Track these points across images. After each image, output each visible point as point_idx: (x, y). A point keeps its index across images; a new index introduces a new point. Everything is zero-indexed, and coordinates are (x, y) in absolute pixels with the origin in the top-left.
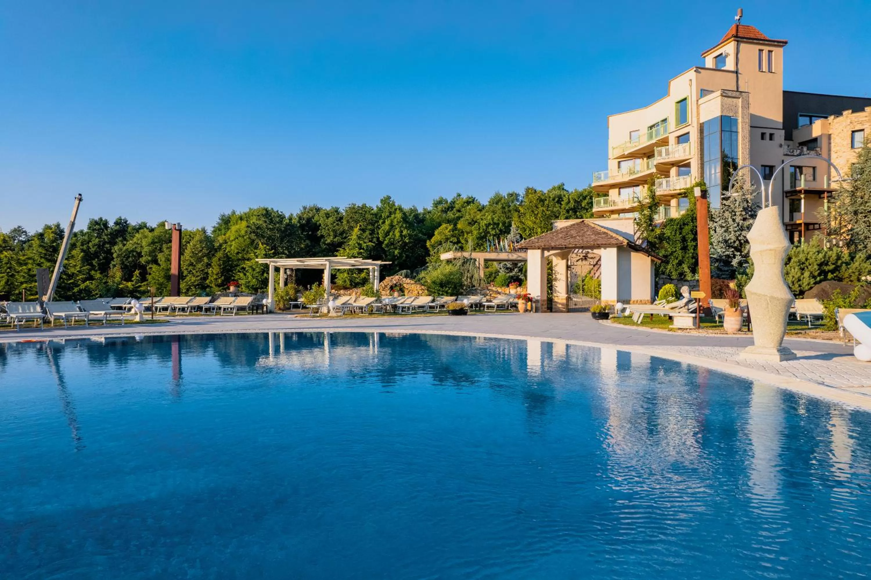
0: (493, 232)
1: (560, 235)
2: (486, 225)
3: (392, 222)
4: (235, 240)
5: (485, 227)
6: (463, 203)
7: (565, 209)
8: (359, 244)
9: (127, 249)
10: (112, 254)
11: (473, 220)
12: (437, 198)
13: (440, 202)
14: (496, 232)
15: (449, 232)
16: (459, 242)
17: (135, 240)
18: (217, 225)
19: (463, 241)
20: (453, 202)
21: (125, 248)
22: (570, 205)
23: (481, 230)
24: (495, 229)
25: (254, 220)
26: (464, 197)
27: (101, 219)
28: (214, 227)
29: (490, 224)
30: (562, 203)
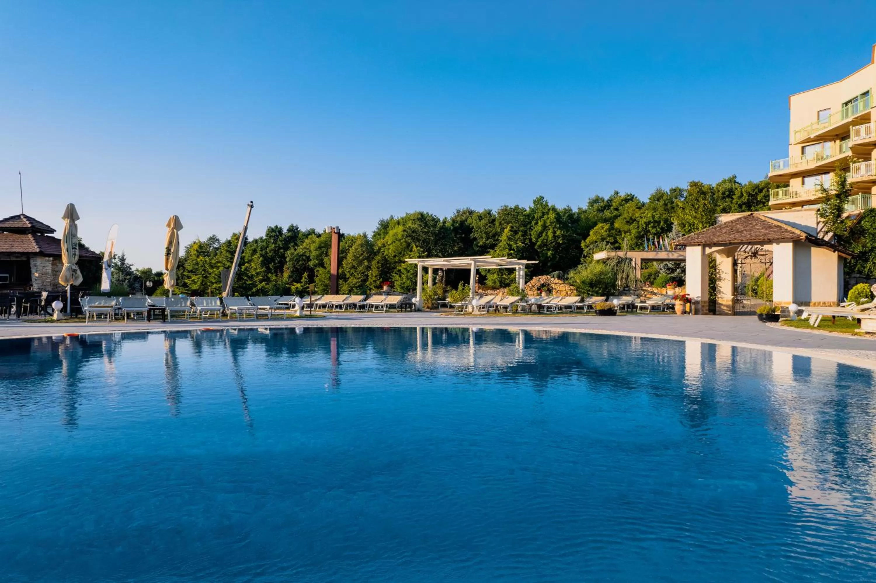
0: (654, 231)
1: (724, 230)
2: (645, 223)
3: (545, 222)
4: (392, 243)
5: (644, 226)
6: (620, 201)
8: (510, 245)
9: (298, 254)
10: (286, 258)
11: (631, 219)
12: (593, 197)
13: (596, 200)
14: (656, 231)
15: (606, 231)
16: (616, 242)
17: (305, 245)
18: (377, 230)
19: (620, 241)
20: (610, 201)
21: (296, 253)
22: (742, 199)
23: (640, 229)
24: (655, 227)
25: (410, 224)
26: (622, 194)
27: (276, 227)
28: (374, 232)
29: (650, 222)
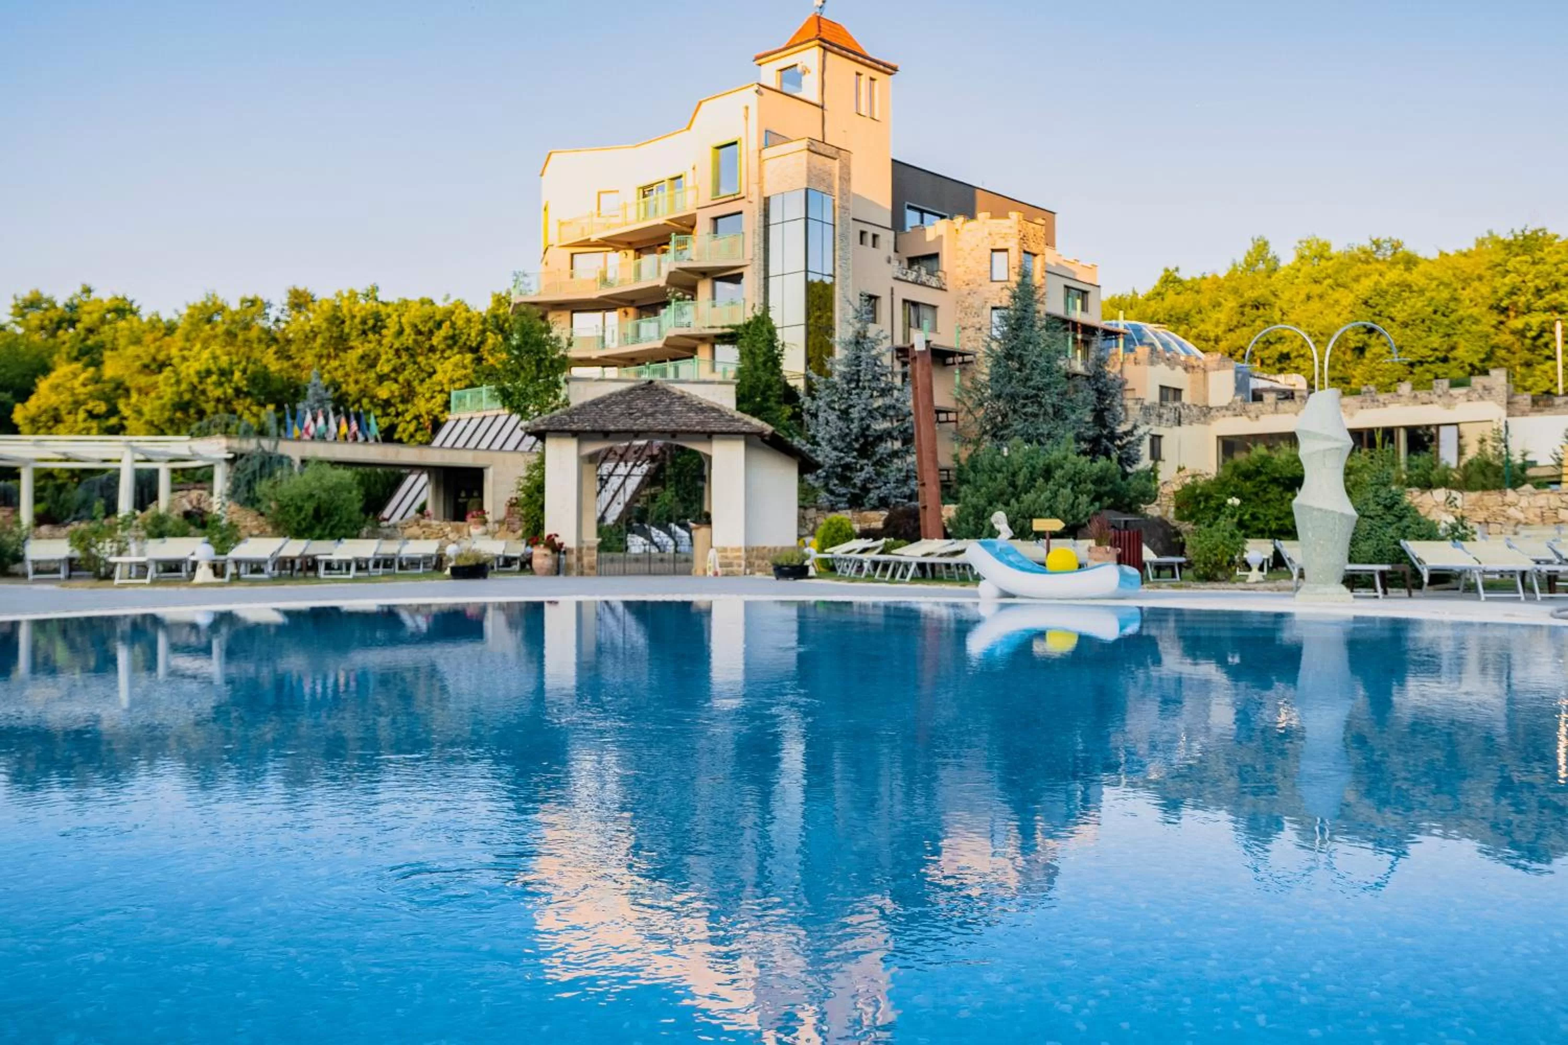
0: (218, 393)
2: (198, 373)
5: (195, 380)
6: (102, 311)
7: (391, 347)
11: (154, 359)
12: (25, 293)
13: (34, 303)
14: (225, 393)
15: (84, 385)
16: (112, 413)
19: (126, 413)
20: (73, 308)
22: (403, 338)
23: (184, 386)
24: (221, 384)
29: (209, 373)
30: (384, 332)
